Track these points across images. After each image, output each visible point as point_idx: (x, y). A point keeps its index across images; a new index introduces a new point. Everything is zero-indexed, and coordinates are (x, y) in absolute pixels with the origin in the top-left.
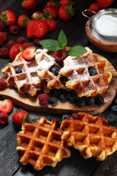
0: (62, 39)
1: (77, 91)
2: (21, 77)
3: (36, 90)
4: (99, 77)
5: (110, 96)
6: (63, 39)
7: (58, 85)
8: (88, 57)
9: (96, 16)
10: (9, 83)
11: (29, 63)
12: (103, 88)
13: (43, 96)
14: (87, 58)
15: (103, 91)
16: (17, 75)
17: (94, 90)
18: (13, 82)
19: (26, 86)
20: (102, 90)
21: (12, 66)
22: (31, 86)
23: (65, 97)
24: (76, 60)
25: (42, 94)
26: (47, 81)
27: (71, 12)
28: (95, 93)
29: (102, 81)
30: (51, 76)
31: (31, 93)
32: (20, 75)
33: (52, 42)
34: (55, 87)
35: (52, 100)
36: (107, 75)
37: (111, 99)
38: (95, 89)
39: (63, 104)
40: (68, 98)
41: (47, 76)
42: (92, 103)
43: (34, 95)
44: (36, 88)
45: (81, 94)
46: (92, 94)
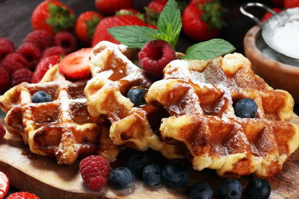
0: (170, 19)
1: (193, 146)
2: (45, 114)
3: (78, 146)
4: (261, 126)
5: (291, 189)
6: (172, 21)
7: (142, 135)
8: (238, 75)
9: (277, 19)
10: (10, 127)
11: (75, 85)
12: (272, 157)
13: (94, 160)
14: (235, 78)
15: (269, 167)
16: (34, 105)
17: (243, 152)
18: (19, 126)
19: (51, 133)
20: (268, 163)
21: (26, 87)
22: (63, 132)
23: (157, 173)
24: (202, 75)
25: (92, 156)
26: (110, 119)
27: (214, 19)
28: (246, 163)
29: (270, 139)
30: (123, 106)
31: (62, 151)
32: (43, 107)
33: (143, 31)
34: (131, 137)
35: (118, 174)
36: (286, 127)
37: (291, 194)
38: (247, 150)
39: (149, 192)
40: (167, 174)
41: (114, 105)
42: (234, 193)
43: (68, 159)
44: (78, 142)
45: (202, 157)
46: (235, 165)
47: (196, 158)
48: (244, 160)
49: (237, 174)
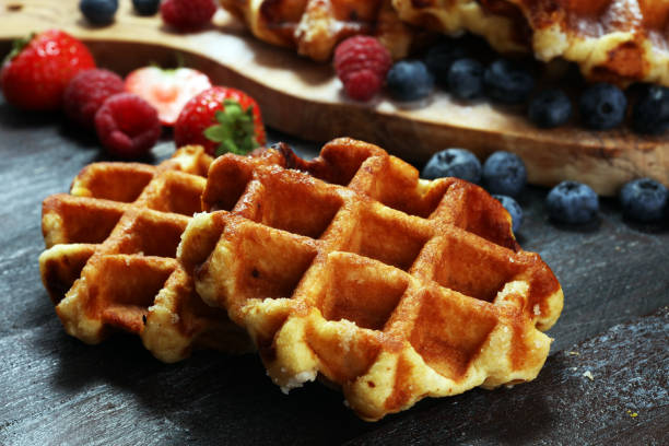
3: (338, 25)
17: (628, 30)
28: (633, 54)
38: (637, 29)
40: (492, 75)
42: (608, 108)
43: (315, 42)
44: (340, 18)
45: (548, 32)
46: (612, 54)
47: (538, 34)
48: (628, 45)
49: (615, 73)
